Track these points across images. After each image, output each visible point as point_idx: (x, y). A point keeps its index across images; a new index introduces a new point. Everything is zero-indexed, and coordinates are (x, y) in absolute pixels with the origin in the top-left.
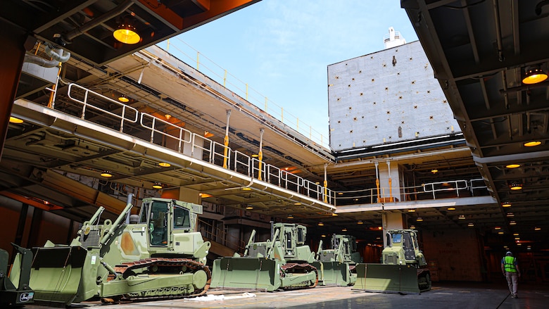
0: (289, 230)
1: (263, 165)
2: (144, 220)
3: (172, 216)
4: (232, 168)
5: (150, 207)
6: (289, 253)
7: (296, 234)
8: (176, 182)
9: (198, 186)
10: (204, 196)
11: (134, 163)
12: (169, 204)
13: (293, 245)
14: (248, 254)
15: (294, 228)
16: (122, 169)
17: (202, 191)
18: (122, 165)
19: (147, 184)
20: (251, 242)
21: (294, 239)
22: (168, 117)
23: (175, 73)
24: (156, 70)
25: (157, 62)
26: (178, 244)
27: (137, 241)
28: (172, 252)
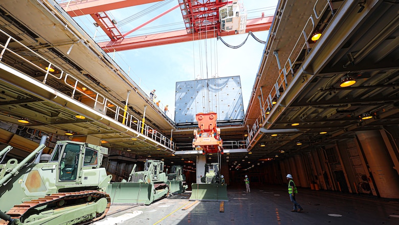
0: (156, 164)
1: (145, 126)
3: (84, 156)
4: (128, 125)
5: (64, 148)
6: (155, 178)
7: (160, 166)
8: (85, 131)
9: (100, 135)
10: (103, 142)
12: (82, 146)
13: (158, 173)
14: (131, 180)
15: (159, 163)
17: (102, 139)
18: (41, 114)
19: (61, 132)
20: (133, 172)
21: (158, 169)
22: (84, 89)
23: (98, 55)
24: (83, 48)
25: (85, 42)
26: (86, 178)
27: (45, 178)
28: (80, 186)
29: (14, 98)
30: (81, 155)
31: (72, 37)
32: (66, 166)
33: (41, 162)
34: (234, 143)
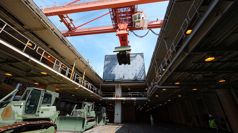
0: (89, 105)
1: (84, 80)
2: (24, 99)
3: (42, 98)
4: (74, 80)
5: (30, 92)
6: (88, 114)
7: (91, 106)
8: (47, 82)
9: (56, 85)
10: (57, 89)
11: (27, 70)
12: (42, 91)
13: (90, 111)
14: (72, 115)
15: (91, 104)
16: (19, 72)
17: (57, 87)
18: (20, 70)
19: (31, 82)
20: (74, 109)
21: (91, 108)
22: (49, 57)
23: (59, 37)
24: (50, 33)
25: (52, 29)
26: (42, 112)
27: (15, 112)
28: (38, 117)
29: (4, 60)
30: (41, 97)
31: (44, 26)
32: (31, 104)
33: (14, 100)
34: (139, 94)
